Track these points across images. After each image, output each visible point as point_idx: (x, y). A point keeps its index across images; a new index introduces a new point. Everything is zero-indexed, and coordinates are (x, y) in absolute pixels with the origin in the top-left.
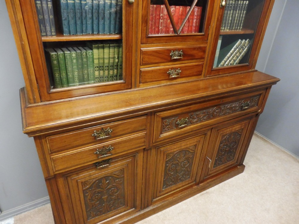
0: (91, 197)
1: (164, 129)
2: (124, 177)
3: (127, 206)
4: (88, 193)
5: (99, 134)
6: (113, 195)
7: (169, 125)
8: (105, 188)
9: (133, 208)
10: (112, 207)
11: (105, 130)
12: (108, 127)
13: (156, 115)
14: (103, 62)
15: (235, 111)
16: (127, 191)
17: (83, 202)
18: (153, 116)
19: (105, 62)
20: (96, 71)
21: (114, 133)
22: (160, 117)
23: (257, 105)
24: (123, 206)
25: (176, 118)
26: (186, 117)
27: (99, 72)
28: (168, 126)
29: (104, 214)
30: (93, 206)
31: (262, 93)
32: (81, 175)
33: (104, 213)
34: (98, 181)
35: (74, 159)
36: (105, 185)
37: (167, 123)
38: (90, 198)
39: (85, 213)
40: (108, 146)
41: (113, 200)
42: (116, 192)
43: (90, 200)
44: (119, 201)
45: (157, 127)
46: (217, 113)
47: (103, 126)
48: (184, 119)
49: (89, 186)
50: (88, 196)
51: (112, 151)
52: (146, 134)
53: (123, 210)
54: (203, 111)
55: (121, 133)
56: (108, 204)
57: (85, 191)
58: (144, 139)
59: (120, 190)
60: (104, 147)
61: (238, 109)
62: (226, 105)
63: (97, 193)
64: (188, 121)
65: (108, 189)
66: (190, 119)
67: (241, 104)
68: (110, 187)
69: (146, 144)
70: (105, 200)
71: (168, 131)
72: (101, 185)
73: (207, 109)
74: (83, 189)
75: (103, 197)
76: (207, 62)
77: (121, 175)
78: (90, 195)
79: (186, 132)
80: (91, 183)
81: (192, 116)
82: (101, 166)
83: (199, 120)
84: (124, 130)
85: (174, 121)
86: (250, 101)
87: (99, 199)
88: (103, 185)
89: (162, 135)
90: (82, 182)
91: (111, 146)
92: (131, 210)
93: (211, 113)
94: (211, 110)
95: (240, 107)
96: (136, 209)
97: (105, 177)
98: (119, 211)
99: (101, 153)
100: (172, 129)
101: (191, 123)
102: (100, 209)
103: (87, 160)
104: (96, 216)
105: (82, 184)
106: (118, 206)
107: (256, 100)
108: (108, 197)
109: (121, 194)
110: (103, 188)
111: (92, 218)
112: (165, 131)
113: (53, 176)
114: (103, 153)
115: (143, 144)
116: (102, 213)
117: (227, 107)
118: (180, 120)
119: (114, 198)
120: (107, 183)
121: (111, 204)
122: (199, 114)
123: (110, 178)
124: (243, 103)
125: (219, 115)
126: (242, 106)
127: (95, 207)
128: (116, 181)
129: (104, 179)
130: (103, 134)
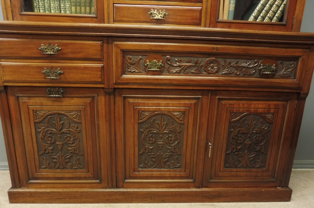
0: (44, 136)
1: (129, 69)
2: (81, 123)
3: (88, 172)
4: (40, 129)
5: (46, 49)
6: (69, 145)
7: (134, 64)
8: (59, 130)
9: (97, 180)
10: (67, 162)
11: (53, 46)
12: (56, 43)
13: (113, 44)
15: (251, 75)
16: (86, 146)
17: (34, 140)
18: (110, 45)
20: (72, 6)
21: (63, 54)
22: (119, 48)
24: (82, 168)
25: (144, 58)
26: (160, 61)
28: (133, 66)
29: (58, 170)
30: (45, 150)
31: (301, 56)
32: (32, 101)
33: (58, 168)
35: (22, 72)
36: (59, 125)
37: (131, 61)
38: (43, 138)
39: (37, 156)
40: (56, 68)
41: (69, 152)
42: (73, 142)
43: (43, 141)
44: (78, 158)
45: (117, 61)
46: (212, 68)
47: (51, 41)
48: (157, 61)
49: (41, 119)
50: (40, 132)
51: (62, 76)
52: (103, 67)
53: (83, 175)
54: (187, 59)
55: (71, 56)
56: (63, 156)
57: (36, 124)
58: (100, 73)
59: (78, 141)
60: (52, 68)
61: (254, 73)
62: (228, 60)
63: (50, 134)
64: (163, 66)
65: (63, 133)
66: (167, 66)
67: (258, 66)
68: (65, 131)
69: (104, 82)
70: (60, 148)
71: (134, 73)
72: (54, 123)
73: (193, 57)
74: (34, 120)
75: (57, 143)
76: (207, 8)
77: (77, 119)
78: (43, 132)
79: (160, 82)
80: (43, 116)
81: (169, 60)
82: (53, 96)
83: (182, 72)
84: (74, 53)
85: (141, 60)
86: (276, 66)
87: (53, 143)
88: (57, 124)
89: (125, 76)
90: (33, 110)
91: (60, 70)
92: (94, 181)
93: (202, 65)
94: (200, 59)
95: (257, 71)
96: (101, 183)
97: (59, 114)
98: (78, 174)
99: (49, 75)
100: (141, 72)
101: (169, 71)
102: (54, 158)
103: (35, 78)
104: (49, 167)
105: (33, 113)
106: (76, 166)
107: (290, 68)
108: (63, 145)
109: (79, 147)
110: (57, 128)
111: (45, 168)
112: (130, 72)
113: (3, 88)
114: (51, 75)
115: (100, 80)
116: (57, 167)
117: (230, 63)
118: (150, 62)
119: (71, 150)
120: (61, 124)
121: (66, 157)
122: (180, 61)
123: (65, 119)
124: (260, 64)
125: (217, 72)
126: (260, 70)
127: (48, 153)
128: (72, 126)
129: (58, 117)
130: (50, 50)
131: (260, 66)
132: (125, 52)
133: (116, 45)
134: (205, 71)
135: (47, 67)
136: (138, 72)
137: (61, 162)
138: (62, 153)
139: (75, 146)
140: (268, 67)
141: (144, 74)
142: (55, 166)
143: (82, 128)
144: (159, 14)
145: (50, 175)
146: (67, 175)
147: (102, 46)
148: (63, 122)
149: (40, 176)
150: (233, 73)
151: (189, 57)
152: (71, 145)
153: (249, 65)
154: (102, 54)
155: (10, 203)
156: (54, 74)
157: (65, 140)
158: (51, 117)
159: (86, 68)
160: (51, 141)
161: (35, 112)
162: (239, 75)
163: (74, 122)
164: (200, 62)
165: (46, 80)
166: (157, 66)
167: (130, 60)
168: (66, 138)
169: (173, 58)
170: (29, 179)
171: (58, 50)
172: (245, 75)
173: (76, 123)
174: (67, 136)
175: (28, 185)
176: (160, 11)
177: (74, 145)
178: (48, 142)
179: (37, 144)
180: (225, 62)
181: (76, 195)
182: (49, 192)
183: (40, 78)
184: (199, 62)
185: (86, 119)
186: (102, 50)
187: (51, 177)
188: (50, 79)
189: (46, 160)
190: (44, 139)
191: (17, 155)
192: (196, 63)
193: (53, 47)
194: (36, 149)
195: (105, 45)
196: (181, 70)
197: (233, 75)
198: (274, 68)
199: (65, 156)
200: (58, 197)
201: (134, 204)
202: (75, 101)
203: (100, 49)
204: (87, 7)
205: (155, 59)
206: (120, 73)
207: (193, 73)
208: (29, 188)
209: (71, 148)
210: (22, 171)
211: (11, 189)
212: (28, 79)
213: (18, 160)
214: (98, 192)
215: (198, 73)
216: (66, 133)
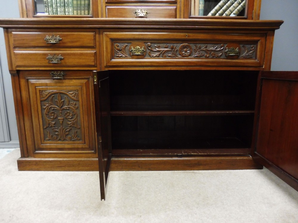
1: (117, 54)
2: (78, 101)
3: (85, 143)
4: (45, 106)
5: (50, 39)
6: (69, 119)
7: (122, 50)
8: (60, 107)
9: (93, 150)
10: (67, 135)
12: (58, 35)
13: (104, 34)
14: (80, 3)
15: (219, 57)
16: (83, 120)
17: (40, 116)
18: (101, 35)
19: (82, 3)
20: (74, 10)
21: (63, 43)
22: (108, 37)
23: (256, 59)
24: (79, 140)
25: (129, 45)
26: (142, 47)
27: (77, 12)
28: (121, 52)
29: (60, 141)
30: (49, 124)
32: (39, 83)
33: (60, 140)
34: (53, 95)
35: (30, 59)
36: (60, 102)
38: (47, 113)
39: (42, 130)
40: (58, 54)
41: (69, 126)
42: (72, 117)
43: (47, 116)
44: (76, 131)
45: (107, 48)
46: (186, 52)
47: (54, 33)
48: (139, 48)
49: (46, 98)
50: (45, 109)
51: (63, 61)
52: (95, 53)
53: (80, 146)
54: (165, 45)
55: (69, 44)
56: (64, 129)
57: (42, 102)
58: (93, 58)
59: (76, 116)
60: (55, 54)
61: (221, 55)
62: (199, 45)
63: (53, 110)
64: (145, 51)
65: (64, 109)
66: (148, 51)
67: (224, 50)
68: (65, 107)
69: (97, 66)
70: (61, 122)
71: (121, 58)
72: (57, 101)
73: (170, 43)
74: (40, 98)
75: (59, 118)
76: (180, 7)
77: (75, 97)
78: (47, 109)
79: (143, 64)
80: (47, 95)
81: (150, 47)
82: (55, 78)
83: (161, 56)
84: (72, 42)
85: (127, 47)
86: (239, 49)
87: (55, 118)
88: (58, 102)
89: (113, 60)
90: (40, 91)
91: (61, 56)
92: (90, 151)
93: (177, 50)
94: (175, 45)
95: (224, 54)
96: (96, 153)
97: (61, 93)
98: (76, 146)
99: (53, 60)
100: (126, 57)
101: (150, 55)
102: (56, 131)
103: (41, 64)
104: (52, 139)
105: (40, 93)
106: (75, 138)
107: (251, 50)
108: (63, 119)
109: (77, 121)
110: (59, 105)
111: (49, 140)
112: (118, 57)
113: (16, 72)
114: (54, 60)
115: (93, 64)
116: (58, 139)
117: (200, 48)
118: (134, 48)
119: (70, 124)
120: (62, 102)
121: (67, 130)
122: (159, 46)
123: (65, 97)
124: (226, 47)
125: (190, 55)
126: (226, 53)
127: (51, 127)
128: (72, 104)
129: (60, 95)
130: (53, 40)
131: (226, 49)
132: (114, 41)
133: (106, 35)
134: (180, 55)
135: (51, 54)
136: (125, 57)
137: (62, 134)
138: (62, 127)
139: (73, 121)
140: (232, 50)
141: (129, 59)
142: (57, 138)
143: (79, 105)
144: (142, 13)
145: (53, 145)
146: (67, 146)
147: (95, 36)
148: (63, 100)
149: (44, 147)
150: (203, 55)
151: (166, 43)
152: (70, 120)
153: (216, 48)
154: (95, 42)
155: (19, 170)
156: (56, 60)
157: (65, 115)
158: (54, 96)
159: (82, 54)
160: (54, 116)
161: (41, 91)
162: (208, 57)
163: (73, 99)
164: (176, 47)
165: (50, 64)
166: (140, 52)
167: (118, 47)
168: (66, 114)
169: (153, 45)
170: (36, 150)
171: (60, 40)
172: (213, 57)
173: (74, 100)
174: (67, 112)
175: (34, 155)
176: (143, 10)
177: (73, 119)
178: (52, 117)
179: (42, 119)
180: (196, 46)
181: (74, 164)
182: (52, 161)
183: (45, 63)
184: (174, 47)
185: (83, 98)
186: (95, 39)
187: (53, 148)
188: (53, 63)
189: (49, 133)
190: (48, 115)
191: (26, 129)
192: (172, 48)
193: (55, 38)
194: (41, 124)
195: (97, 35)
196: (160, 55)
197: (203, 57)
198: (238, 50)
199: (65, 129)
200: (59, 166)
201: (124, 172)
202: (74, 82)
203: (93, 38)
204: (86, 10)
205: (138, 45)
206: (110, 58)
207: (170, 56)
208: (35, 157)
209: (70, 123)
210: (29, 142)
211: (20, 158)
212: (35, 64)
213: (26, 133)
214: (93, 161)
215: (175, 56)
216: (66, 109)
